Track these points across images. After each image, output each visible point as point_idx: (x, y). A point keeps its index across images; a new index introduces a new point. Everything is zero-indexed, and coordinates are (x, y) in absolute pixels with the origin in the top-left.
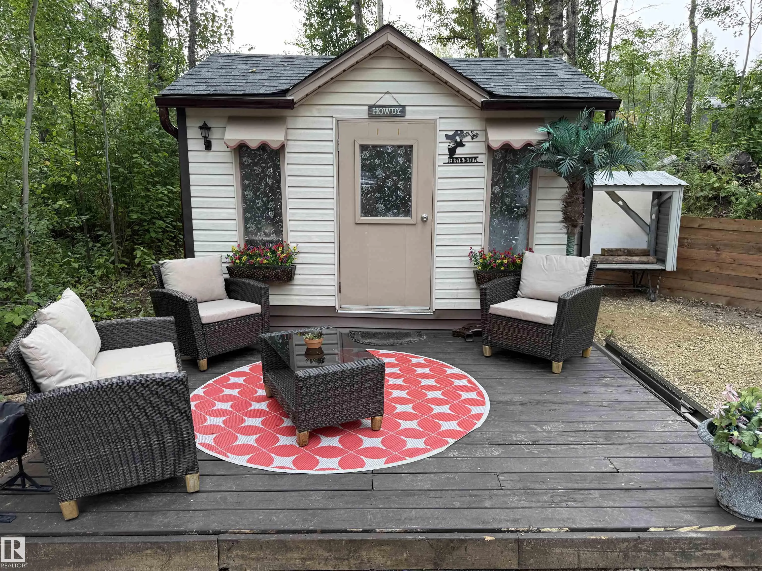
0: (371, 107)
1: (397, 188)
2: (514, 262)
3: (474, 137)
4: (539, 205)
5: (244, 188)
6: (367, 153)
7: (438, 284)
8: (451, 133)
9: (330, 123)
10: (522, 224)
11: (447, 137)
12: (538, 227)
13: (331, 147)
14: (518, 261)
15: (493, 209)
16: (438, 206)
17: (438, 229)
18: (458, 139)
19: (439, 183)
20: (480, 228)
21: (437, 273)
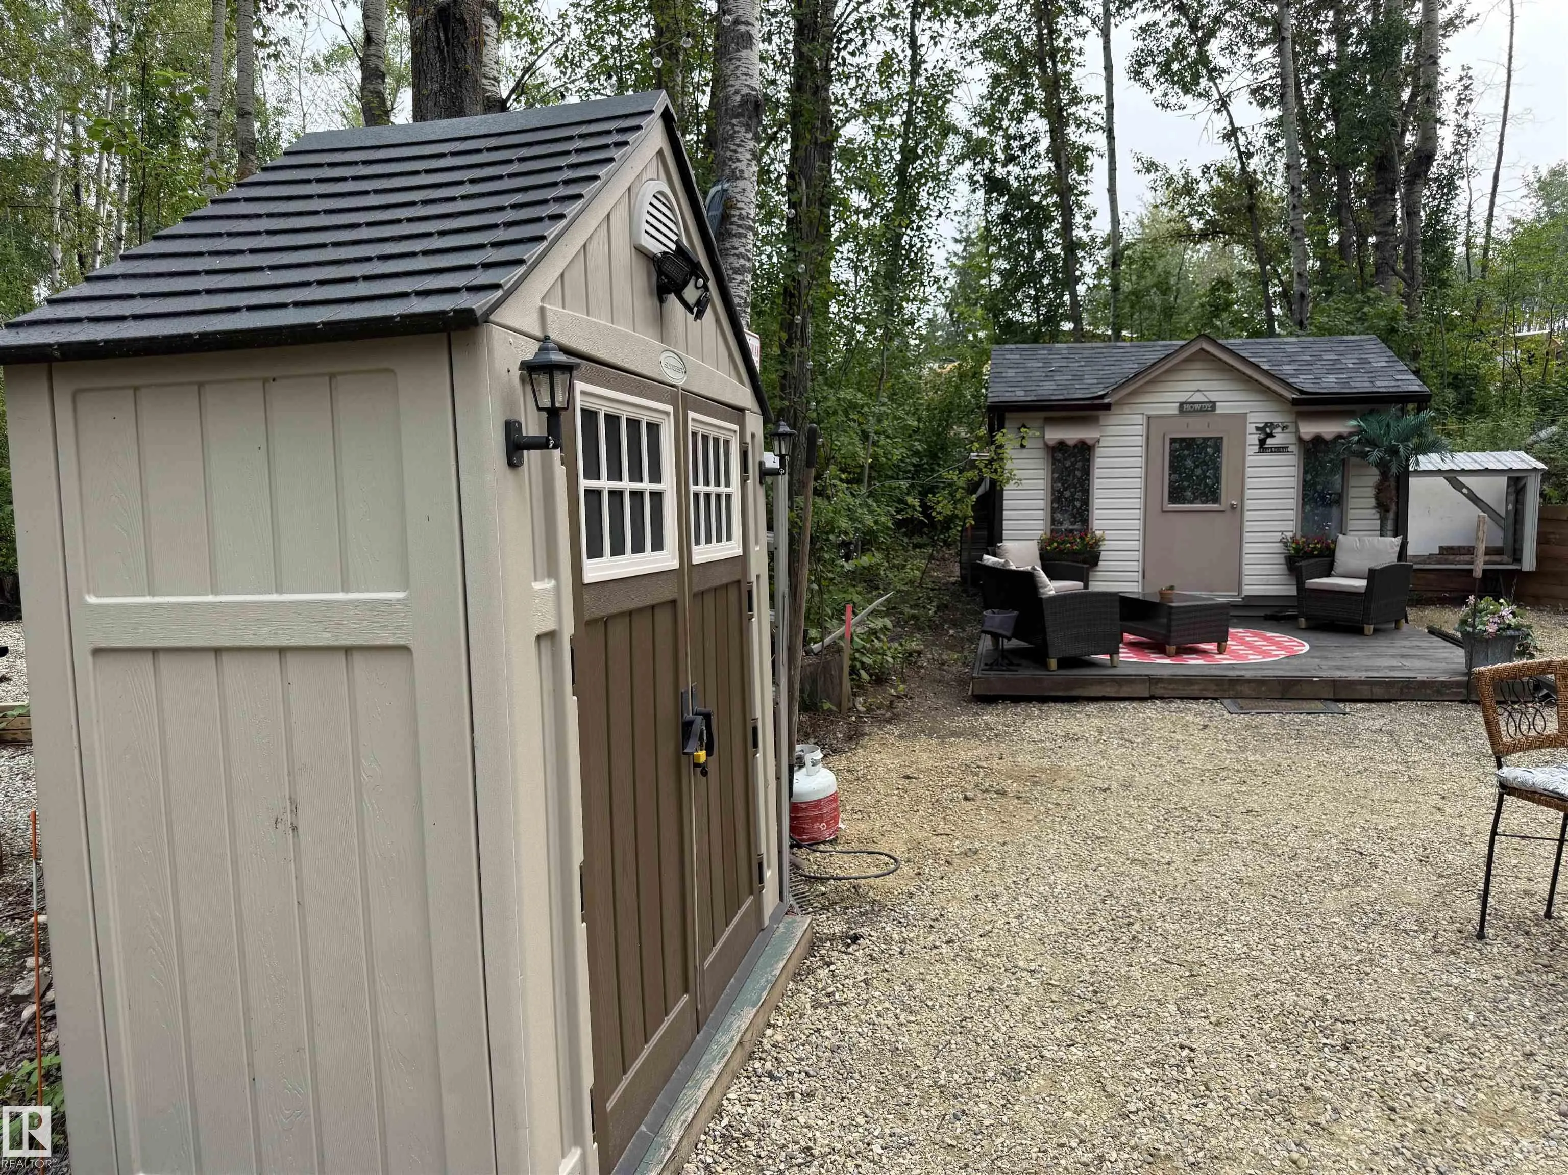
0: (1182, 404)
1: (1206, 477)
2: (1328, 547)
3: (1284, 428)
4: (1352, 492)
5: (1054, 481)
6: (1177, 446)
7: (1247, 569)
8: (1261, 425)
9: (1139, 419)
10: (1335, 511)
11: (1257, 429)
12: (1351, 514)
13: (1141, 440)
14: (1332, 546)
15: (1304, 496)
16: (1249, 493)
17: (1248, 515)
18: (1268, 430)
19: (1249, 472)
20: (1292, 514)
21: (1247, 558)
